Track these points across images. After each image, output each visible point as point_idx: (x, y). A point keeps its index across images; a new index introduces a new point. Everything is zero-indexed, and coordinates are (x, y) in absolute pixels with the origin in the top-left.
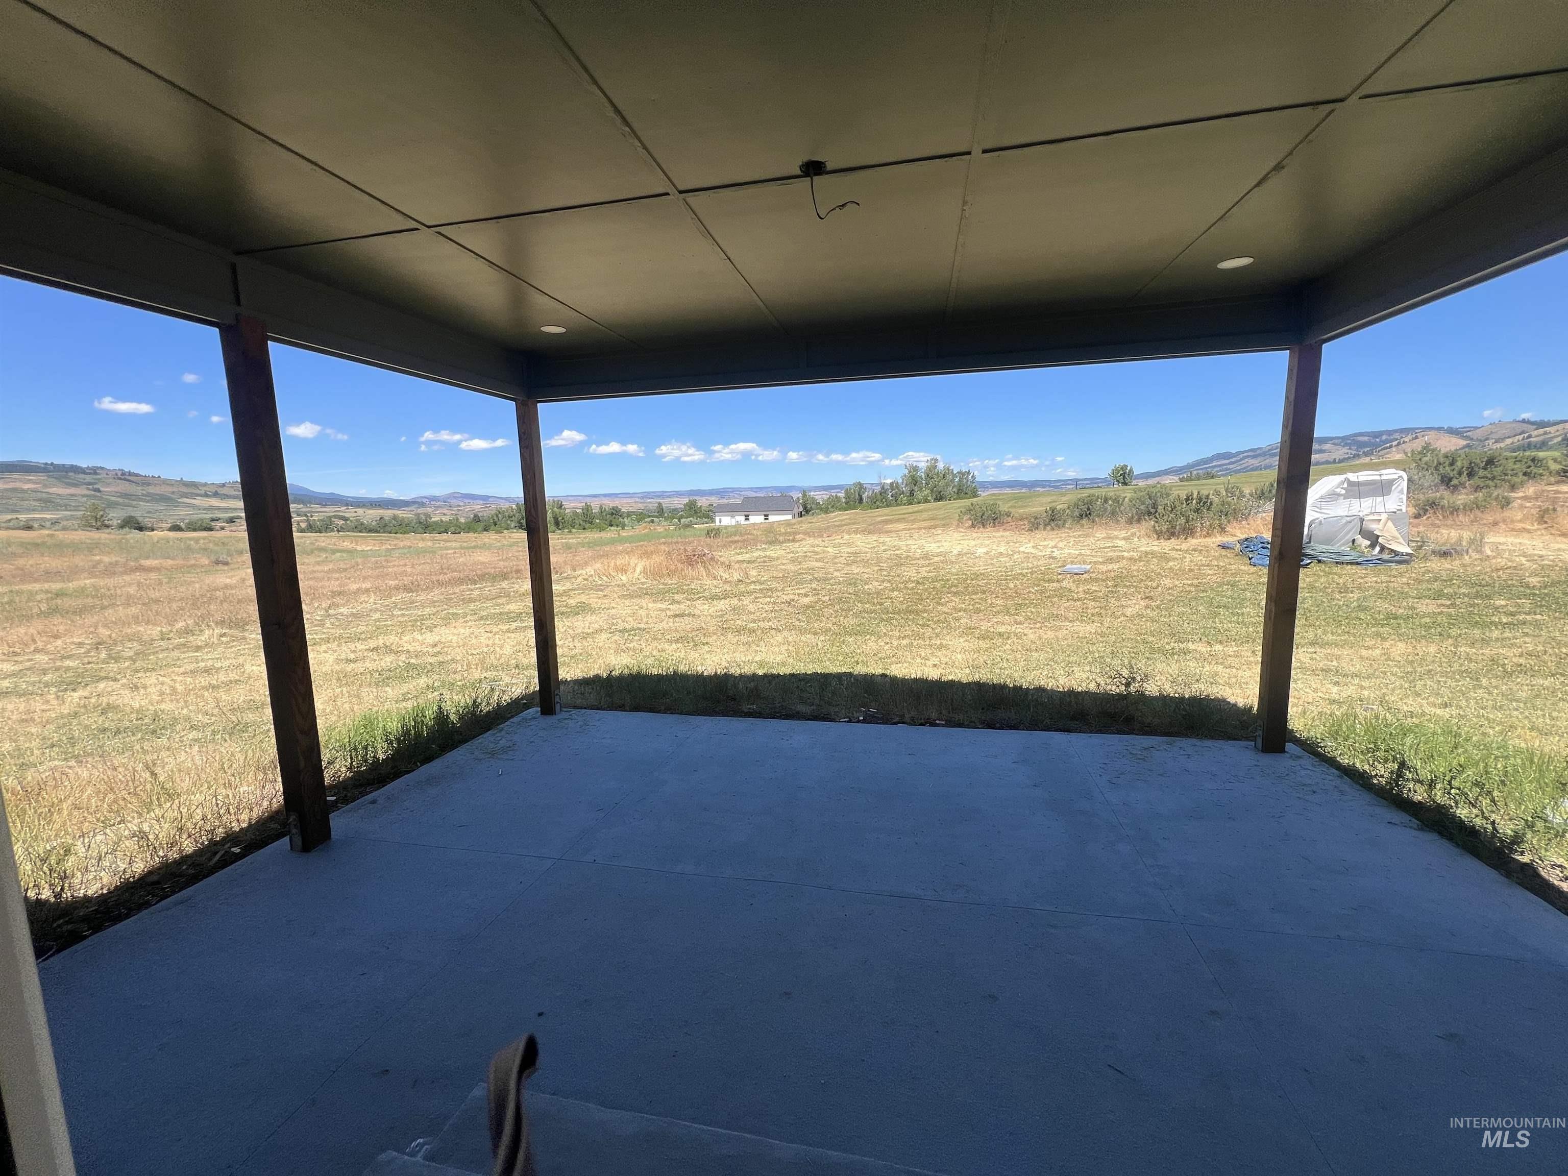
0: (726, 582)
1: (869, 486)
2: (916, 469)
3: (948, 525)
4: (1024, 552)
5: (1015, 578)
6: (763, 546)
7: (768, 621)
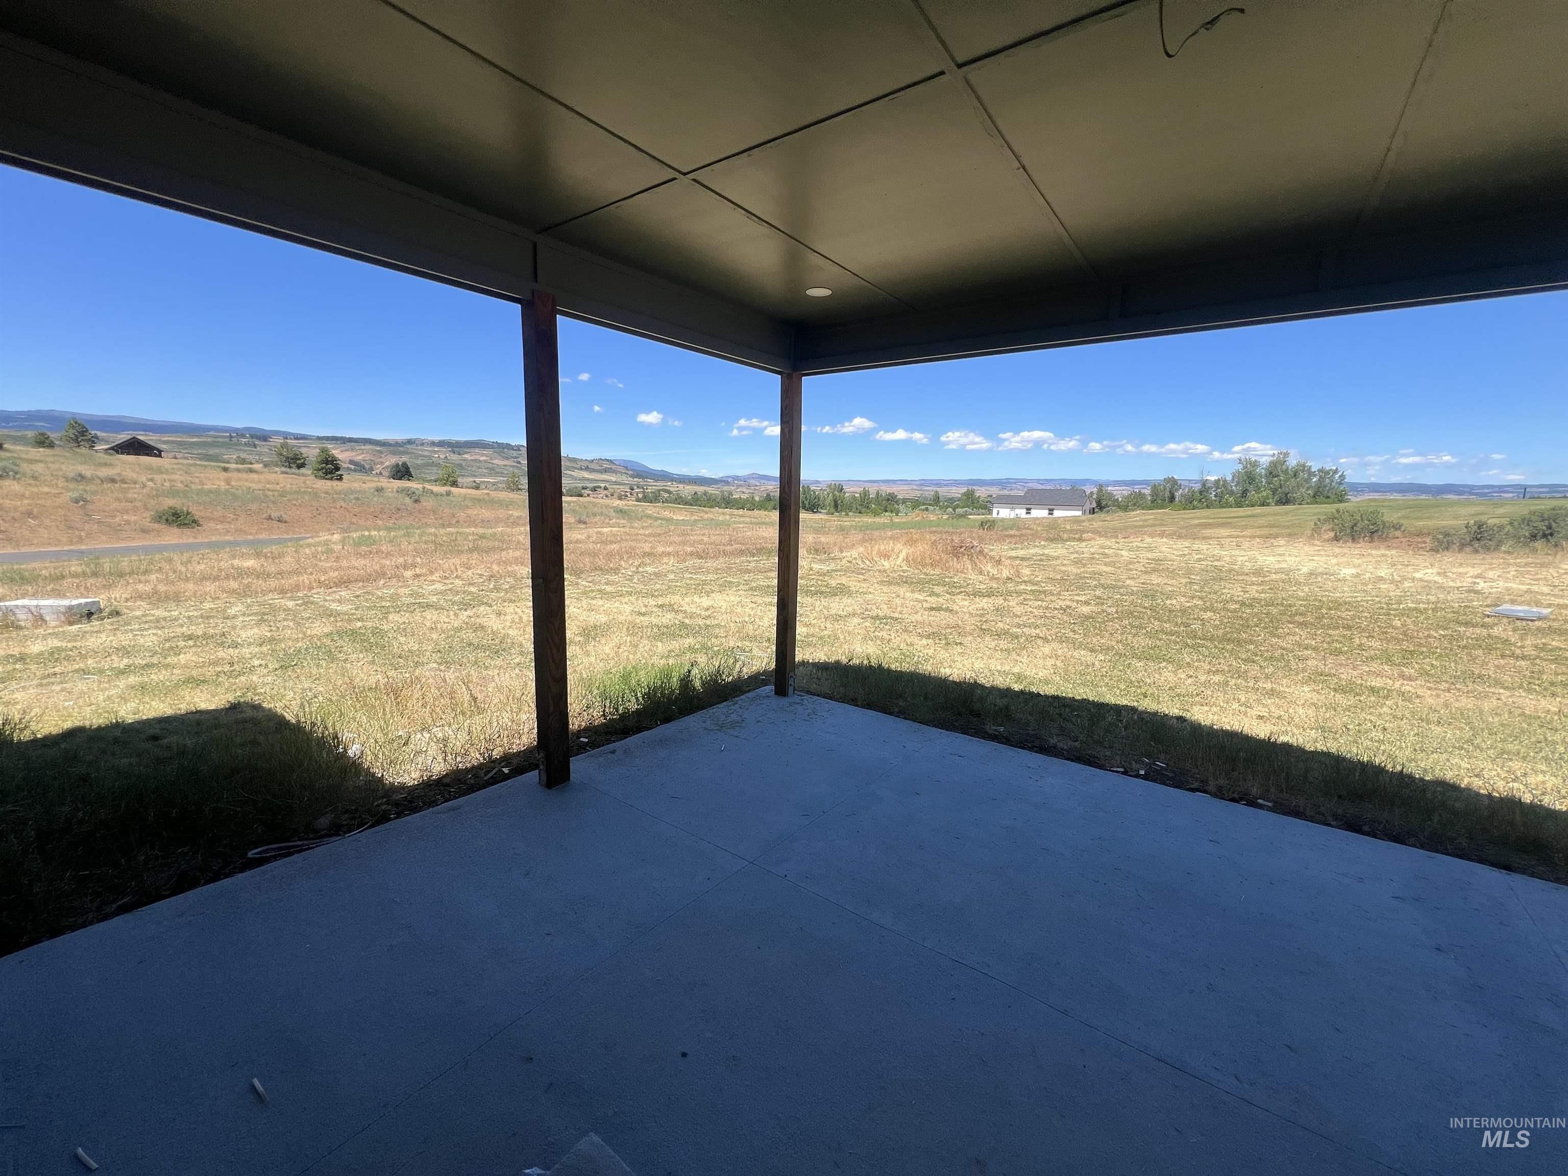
0: (993, 578)
1: (1186, 483)
2: (1255, 464)
3: (1296, 534)
4: (1423, 581)
5: (1404, 613)
6: (1042, 543)
7: (1035, 628)
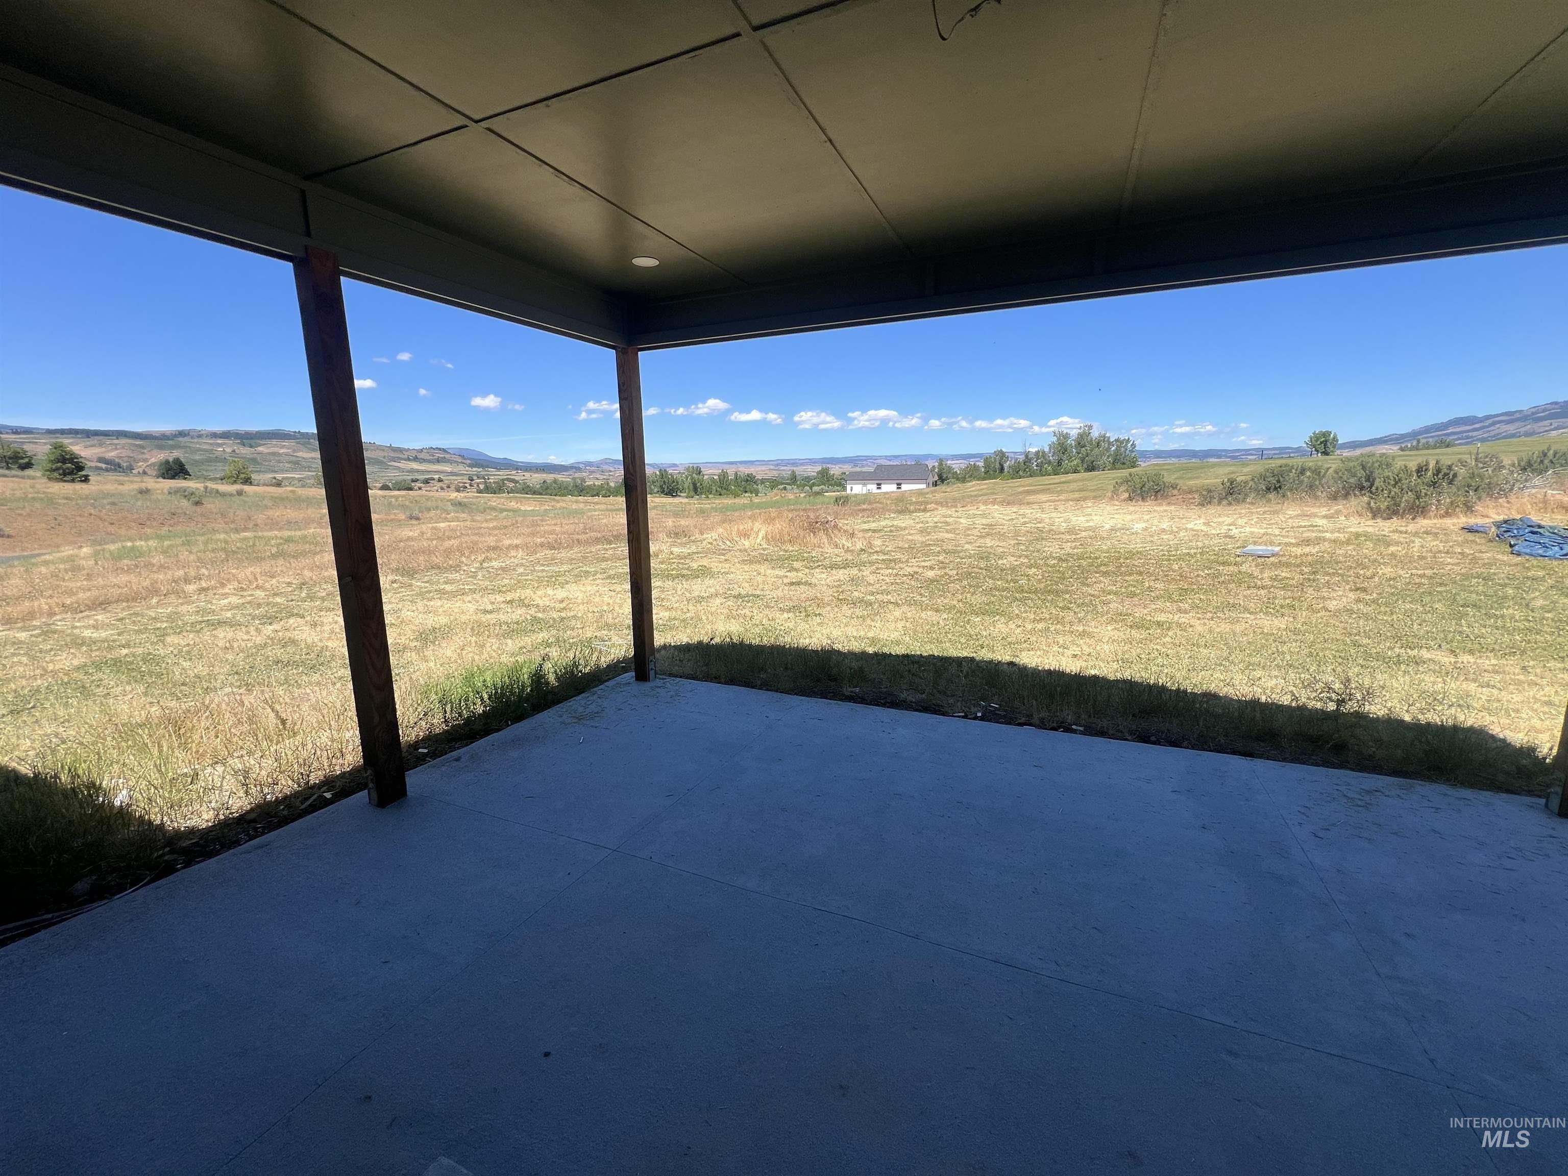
0: (848, 551)
1: (1012, 455)
2: (1066, 436)
3: (1100, 496)
4: (1193, 530)
5: (1180, 558)
6: (892, 515)
7: (887, 595)
